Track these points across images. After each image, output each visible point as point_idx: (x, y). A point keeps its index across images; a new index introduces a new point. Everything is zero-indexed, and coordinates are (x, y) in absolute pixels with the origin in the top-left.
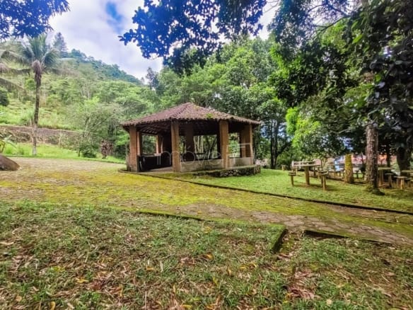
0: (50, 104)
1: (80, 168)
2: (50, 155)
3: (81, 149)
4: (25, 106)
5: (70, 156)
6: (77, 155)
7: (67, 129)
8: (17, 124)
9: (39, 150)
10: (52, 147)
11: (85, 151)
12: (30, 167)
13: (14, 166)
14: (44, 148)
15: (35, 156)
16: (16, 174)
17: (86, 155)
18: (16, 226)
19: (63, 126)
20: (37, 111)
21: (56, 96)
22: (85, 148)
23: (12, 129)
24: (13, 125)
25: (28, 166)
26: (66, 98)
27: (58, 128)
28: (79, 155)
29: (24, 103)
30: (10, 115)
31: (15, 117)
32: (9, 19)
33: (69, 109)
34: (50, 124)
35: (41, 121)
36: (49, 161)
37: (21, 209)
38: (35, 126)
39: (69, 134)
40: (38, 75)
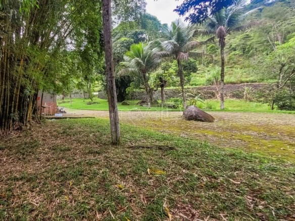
0: (231, 61)
2: (235, 109)
3: (274, 101)
4: (208, 69)
5: (259, 109)
6: (270, 107)
7: (252, 82)
8: (203, 85)
9: (226, 105)
10: (236, 101)
11: (281, 103)
12: (224, 120)
13: (211, 119)
14: (231, 103)
15: (223, 110)
16: (214, 124)
17: (282, 107)
19: (248, 79)
20: (223, 70)
21: (237, 52)
22: (281, 99)
23: (200, 89)
24: (201, 86)
25: (221, 119)
26: (249, 51)
27: (242, 82)
28: (273, 108)
29: (207, 67)
30: (198, 78)
31: (201, 79)
33: (253, 61)
34: (233, 79)
35: (227, 78)
36: (238, 114)
38: (222, 84)
39: (255, 87)
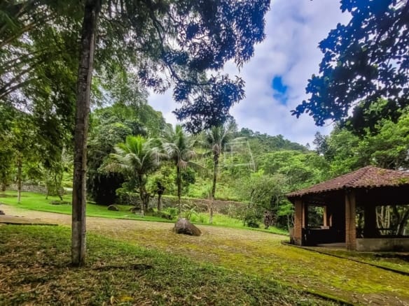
0: (223, 179)
1: (246, 237)
2: (222, 224)
3: (246, 219)
4: (205, 182)
5: (237, 225)
6: (242, 224)
7: (236, 201)
8: (199, 198)
9: (214, 219)
10: (223, 217)
11: (250, 221)
12: (208, 234)
13: (198, 232)
14: (218, 218)
15: (211, 224)
16: (200, 239)
17: (250, 225)
18: (203, 284)
19: (232, 198)
20: (214, 186)
21: (228, 172)
22: (250, 218)
23: (196, 201)
24: (197, 199)
25: (207, 233)
26: (235, 173)
27: (229, 200)
28: (244, 225)
29: (205, 180)
30: (195, 190)
31: (198, 192)
32: (202, 117)
33: (237, 182)
34: (222, 196)
35: (217, 194)
36: (221, 229)
37: (205, 269)
38: (213, 199)
39: (237, 205)
40: (217, 156)
